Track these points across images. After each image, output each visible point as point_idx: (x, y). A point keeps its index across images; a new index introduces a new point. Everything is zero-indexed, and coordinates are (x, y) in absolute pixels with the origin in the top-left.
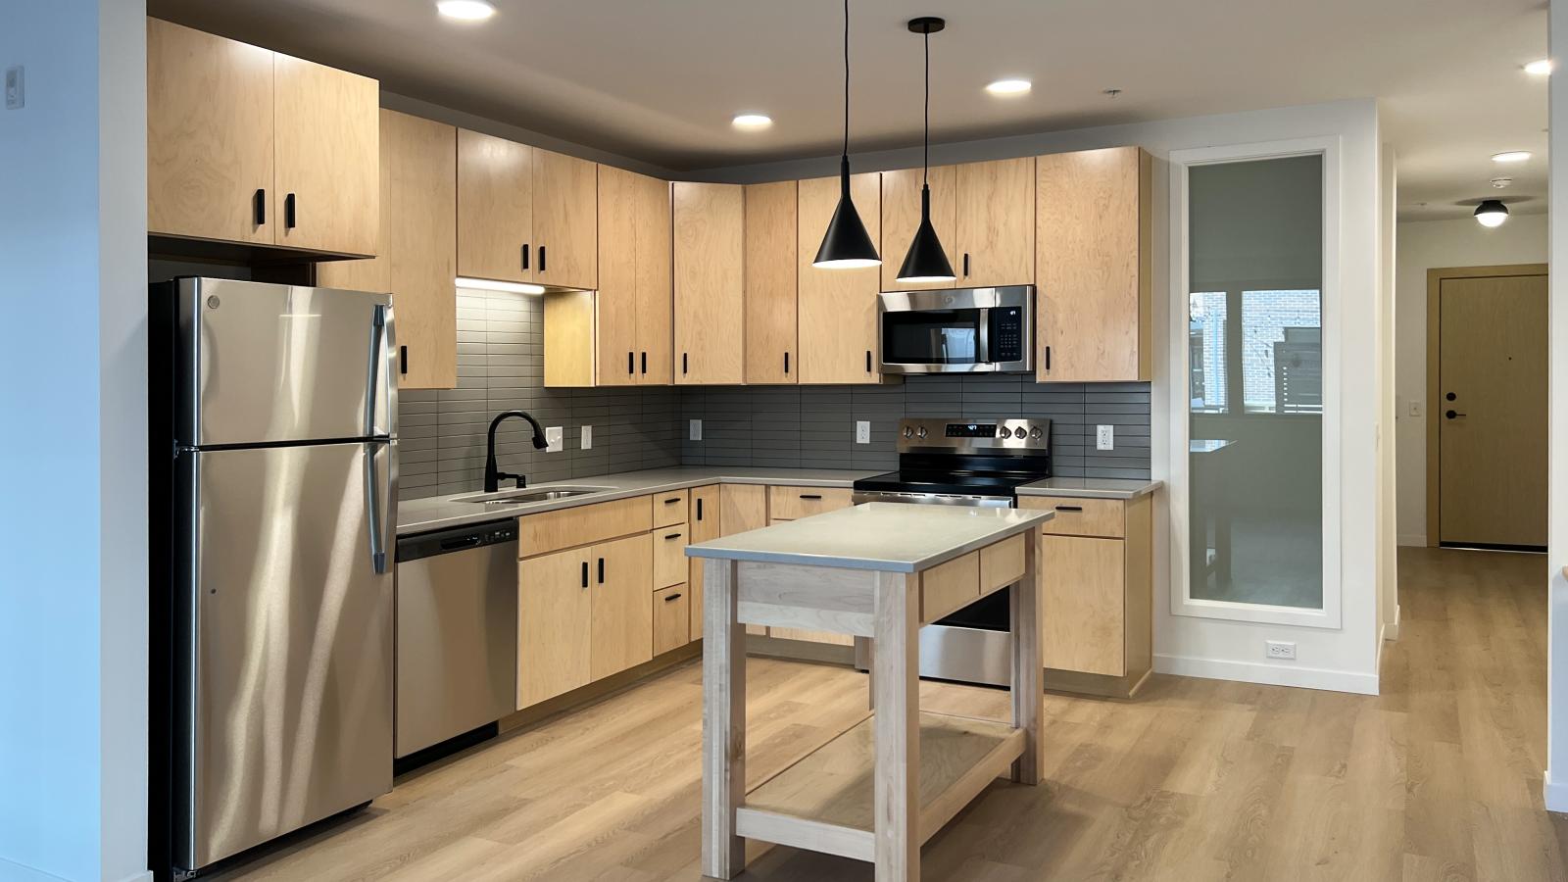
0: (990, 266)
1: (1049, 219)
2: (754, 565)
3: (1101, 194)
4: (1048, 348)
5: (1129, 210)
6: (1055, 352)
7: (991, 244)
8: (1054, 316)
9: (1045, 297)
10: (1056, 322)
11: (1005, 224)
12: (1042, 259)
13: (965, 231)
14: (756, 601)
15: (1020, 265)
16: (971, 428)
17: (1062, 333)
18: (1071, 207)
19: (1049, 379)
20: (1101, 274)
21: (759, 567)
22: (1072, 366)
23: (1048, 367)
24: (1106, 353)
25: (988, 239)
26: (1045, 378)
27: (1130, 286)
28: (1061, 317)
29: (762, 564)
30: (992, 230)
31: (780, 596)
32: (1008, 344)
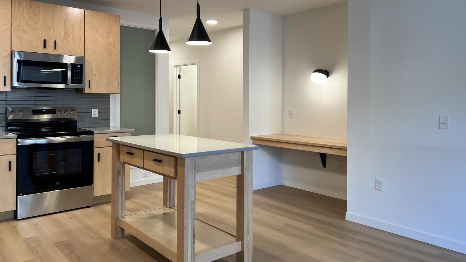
0: (66, 47)
1: (89, 34)
2: (200, 157)
3: (108, 29)
4: (90, 81)
5: (117, 36)
6: (92, 82)
7: (66, 39)
8: (91, 69)
9: (88, 61)
10: (92, 71)
11: (72, 32)
12: (87, 48)
13: (54, 31)
14: (201, 172)
15: (78, 49)
16: (44, 111)
17: (94, 75)
18: (97, 31)
19: (89, 92)
20: (108, 57)
21: (202, 158)
22: (98, 87)
23: (90, 87)
24: (110, 83)
25: (65, 36)
26: (88, 91)
27: (118, 62)
28: (94, 70)
29: (203, 157)
30: (66, 33)
31: (209, 168)
32: (77, 78)
